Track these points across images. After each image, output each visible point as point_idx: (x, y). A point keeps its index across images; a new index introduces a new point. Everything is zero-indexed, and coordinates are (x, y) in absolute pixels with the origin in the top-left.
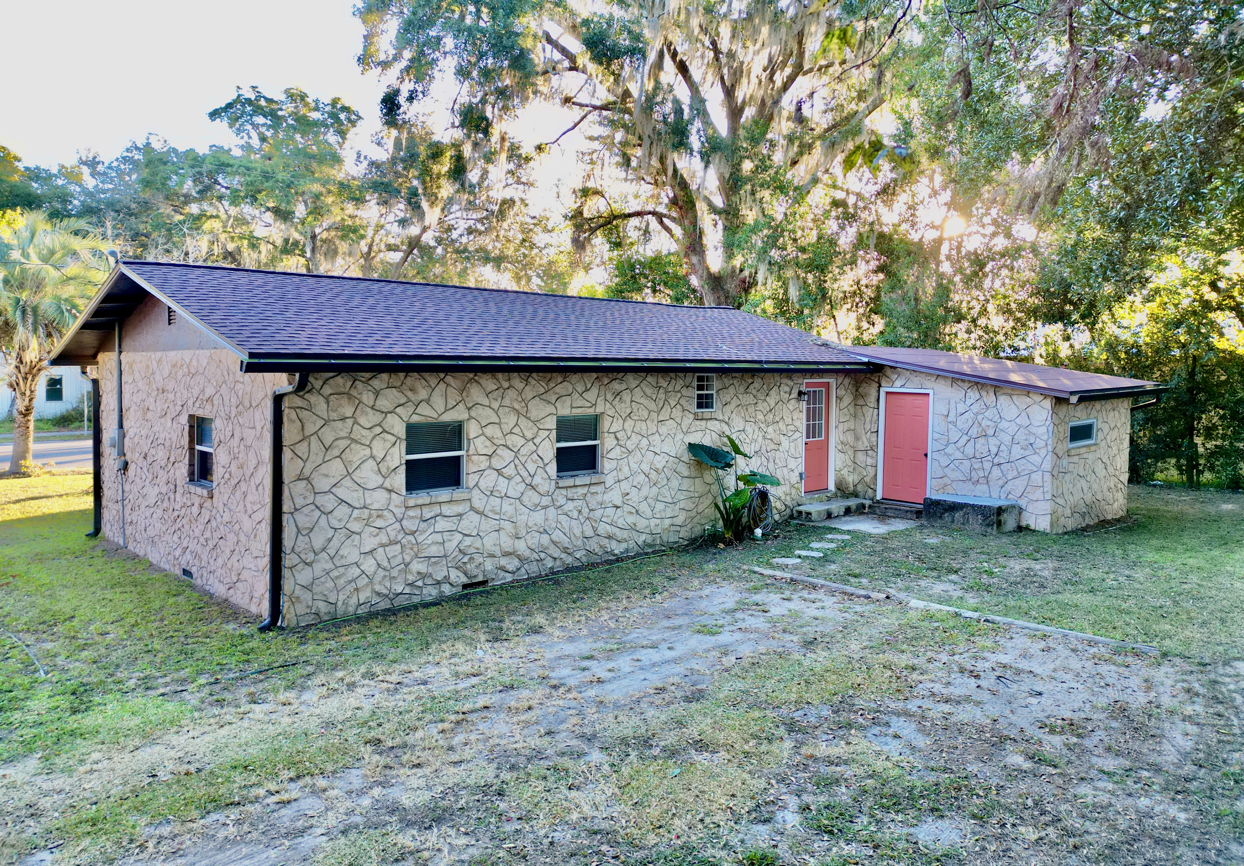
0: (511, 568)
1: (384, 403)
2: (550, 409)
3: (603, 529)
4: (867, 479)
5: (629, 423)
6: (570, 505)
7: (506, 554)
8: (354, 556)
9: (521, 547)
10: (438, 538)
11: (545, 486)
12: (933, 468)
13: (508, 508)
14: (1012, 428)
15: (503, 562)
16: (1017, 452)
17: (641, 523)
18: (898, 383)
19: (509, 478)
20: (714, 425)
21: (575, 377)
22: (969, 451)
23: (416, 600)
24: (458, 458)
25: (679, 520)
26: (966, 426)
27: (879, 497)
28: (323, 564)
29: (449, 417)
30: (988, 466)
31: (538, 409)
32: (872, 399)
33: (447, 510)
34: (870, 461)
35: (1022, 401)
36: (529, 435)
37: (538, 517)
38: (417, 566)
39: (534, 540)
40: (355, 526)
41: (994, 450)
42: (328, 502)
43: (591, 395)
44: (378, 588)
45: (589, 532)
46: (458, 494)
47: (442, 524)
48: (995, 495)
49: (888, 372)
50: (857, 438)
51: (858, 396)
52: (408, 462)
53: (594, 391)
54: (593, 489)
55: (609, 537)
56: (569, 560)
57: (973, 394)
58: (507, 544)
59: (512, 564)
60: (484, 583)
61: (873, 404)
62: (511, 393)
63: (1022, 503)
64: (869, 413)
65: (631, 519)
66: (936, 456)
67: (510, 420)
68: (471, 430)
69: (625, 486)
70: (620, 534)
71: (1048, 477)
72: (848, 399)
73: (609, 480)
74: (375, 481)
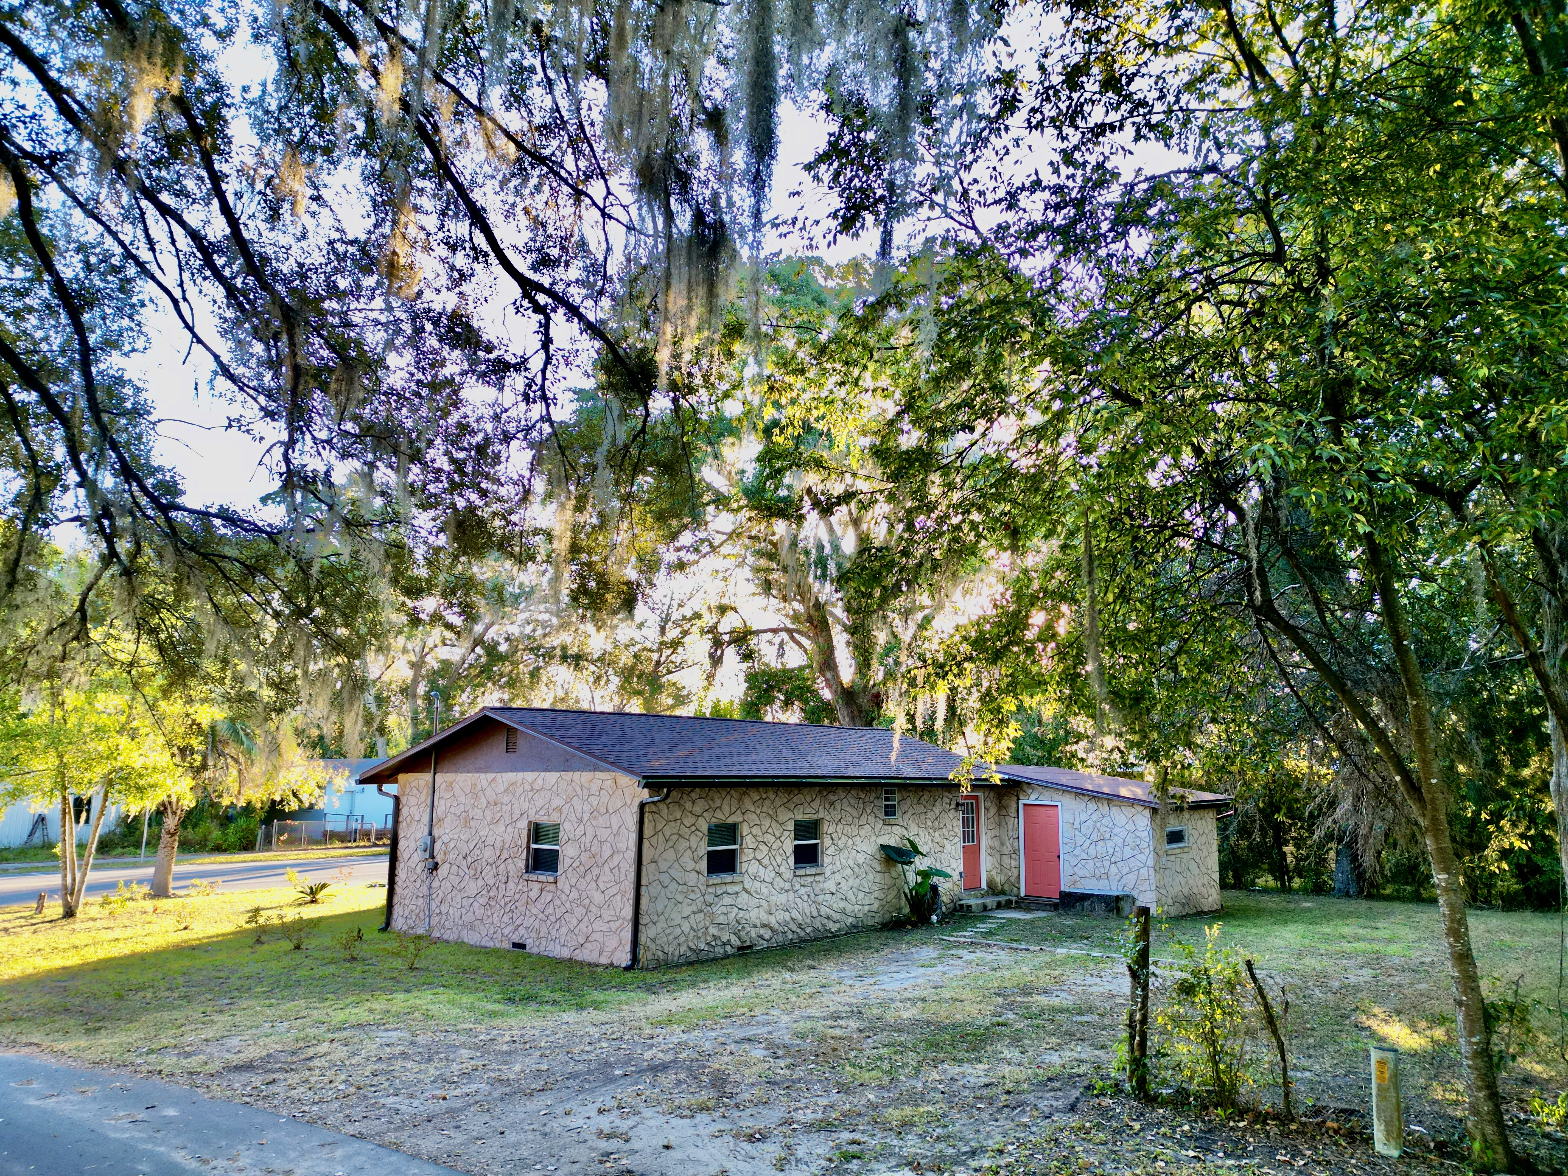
0: (767, 937)
1: (697, 809)
2: (791, 815)
3: (824, 911)
4: (1012, 879)
5: (840, 826)
6: (803, 891)
7: (764, 926)
8: (678, 920)
9: (772, 920)
10: (724, 909)
11: (789, 875)
12: (1065, 868)
13: (764, 890)
14: (1123, 833)
15: (762, 931)
16: (1128, 851)
17: (849, 908)
18: (1033, 797)
19: (765, 867)
20: (897, 830)
21: (805, 791)
22: (1092, 851)
23: (711, 956)
24: (734, 851)
25: (875, 907)
26: (1088, 833)
27: (1022, 894)
28: (661, 925)
29: (731, 820)
30: (1107, 864)
31: (783, 815)
32: (1013, 810)
33: (731, 889)
34: (1013, 863)
35: (1129, 811)
36: (778, 834)
37: (782, 899)
38: (713, 930)
39: (782, 916)
40: (680, 898)
41: (1111, 851)
42: (665, 878)
43: (815, 804)
44: (691, 944)
45: (815, 914)
46: (737, 878)
47: (727, 900)
48: (1114, 888)
49: (1025, 787)
50: (1002, 844)
51: (1001, 808)
52: (709, 853)
53: (818, 801)
54: (818, 878)
55: (828, 918)
56: (802, 934)
57: (1092, 806)
58: (765, 918)
59: (767, 934)
60: (750, 947)
61: (1014, 814)
62: (768, 802)
63: (1135, 894)
64: (1011, 822)
65: (842, 904)
66: (1067, 857)
67: (767, 822)
68: (745, 829)
69: (838, 877)
70: (836, 916)
71: (1152, 871)
72: (993, 810)
73: (828, 873)
74: (690, 865)
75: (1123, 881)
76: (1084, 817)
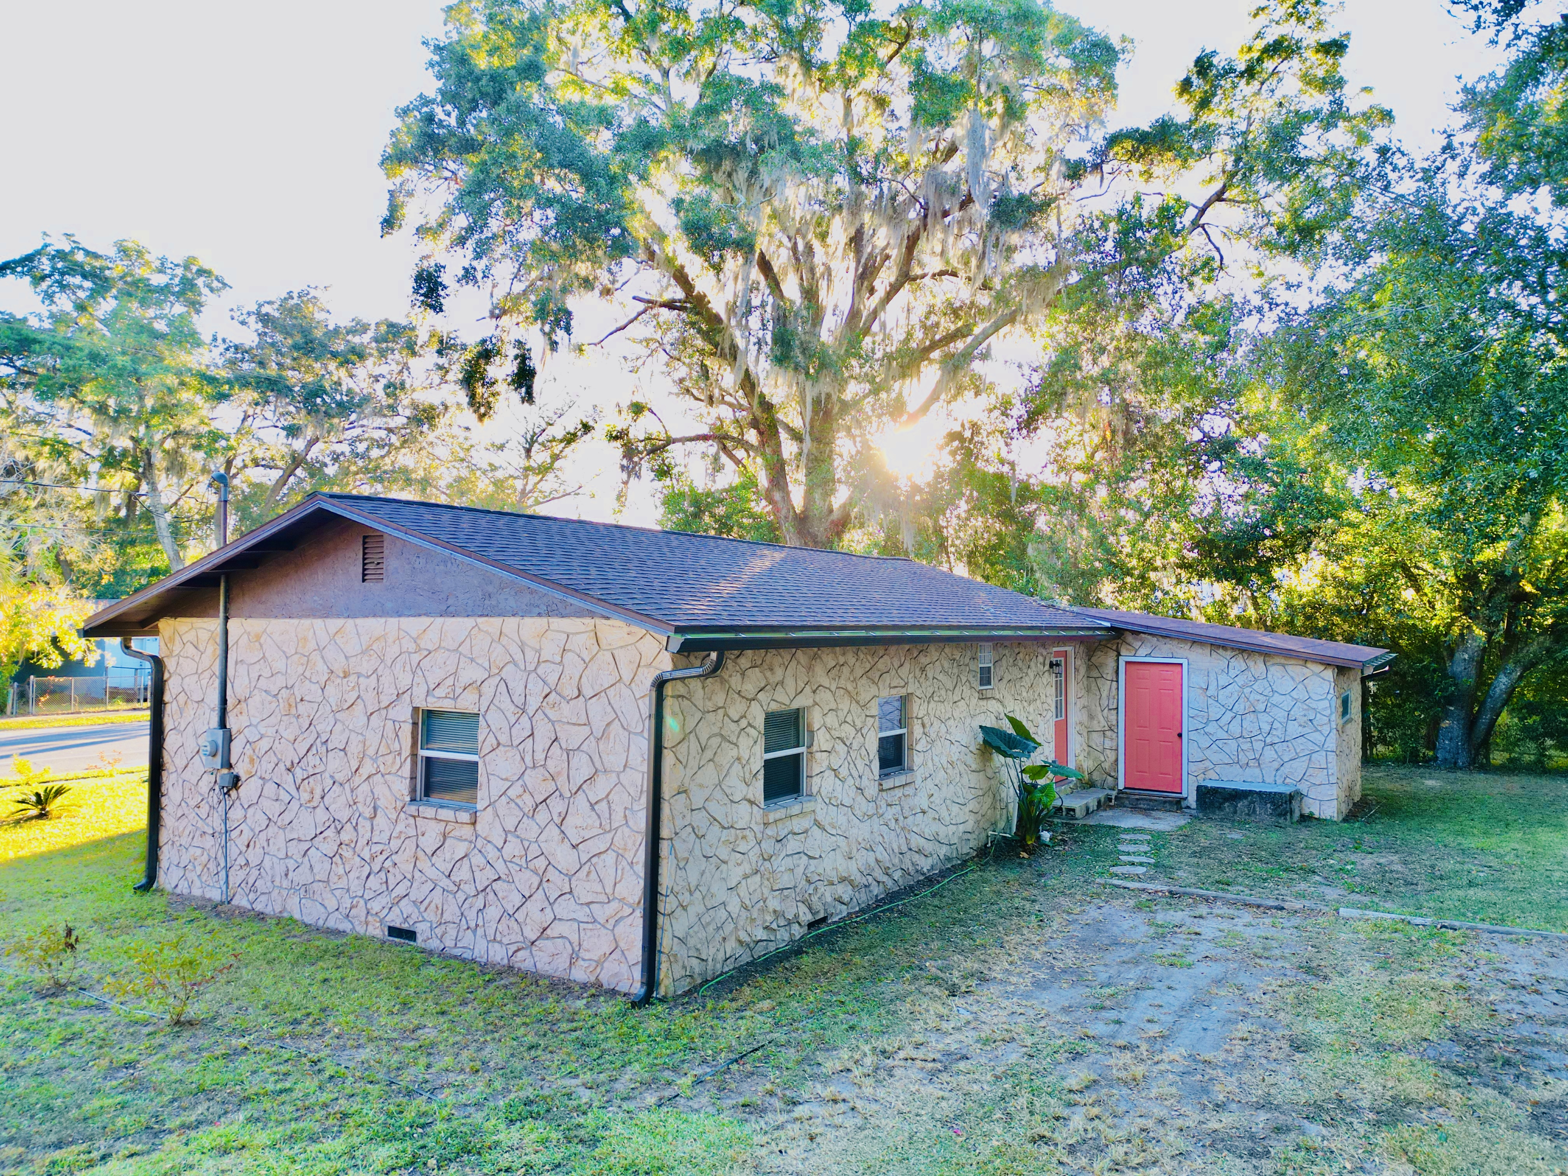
0: (846, 899)
1: (749, 688)
2: (875, 690)
3: (916, 842)
4: (1106, 765)
5: (932, 704)
6: (890, 813)
7: (843, 880)
8: (721, 895)
9: (853, 870)
10: (789, 862)
11: (872, 790)
12: (1189, 750)
13: (842, 820)
14: (1288, 703)
15: (840, 890)
16: (1294, 729)
17: (943, 831)
18: (1142, 652)
19: (843, 781)
20: (993, 705)
21: (893, 649)
22: (1235, 728)
23: (772, 948)
24: (797, 758)
25: (969, 826)
26: (1231, 702)
27: (1121, 786)
28: (696, 908)
29: (797, 704)
30: (1258, 746)
31: (867, 691)
32: (1109, 670)
33: (798, 825)
34: (1108, 744)
35: (1297, 670)
36: (859, 724)
37: (865, 830)
38: (774, 903)
39: (864, 859)
40: (723, 853)
41: (1266, 728)
42: (700, 820)
43: (904, 671)
44: (744, 937)
45: (904, 849)
46: (808, 806)
47: (792, 845)
48: (1269, 779)
49: (1130, 638)
50: (1091, 717)
51: (1092, 667)
52: (767, 764)
53: (907, 666)
54: (906, 790)
55: (919, 852)
56: (890, 884)
57: (1238, 663)
58: (842, 866)
59: (845, 892)
60: (824, 919)
61: (1110, 675)
62: (846, 670)
63: (1303, 788)
64: (1106, 687)
65: (936, 827)
66: (1193, 736)
67: (845, 704)
68: (816, 719)
69: (929, 784)
70: (929, 847)
71: (1332, 757)
72: (1083, 671)
73: (918, 780)
74: (740, 791)
75: (1285, 770)
76: (1223, 680)
